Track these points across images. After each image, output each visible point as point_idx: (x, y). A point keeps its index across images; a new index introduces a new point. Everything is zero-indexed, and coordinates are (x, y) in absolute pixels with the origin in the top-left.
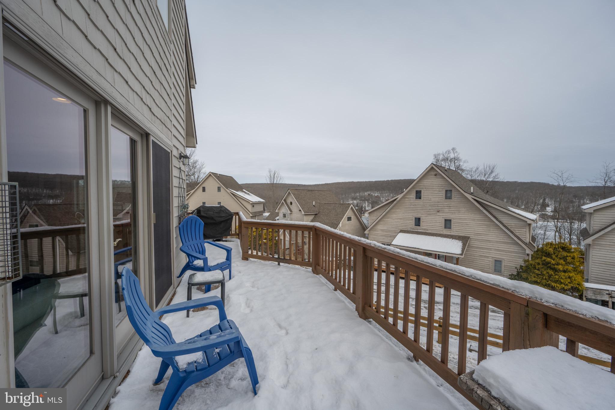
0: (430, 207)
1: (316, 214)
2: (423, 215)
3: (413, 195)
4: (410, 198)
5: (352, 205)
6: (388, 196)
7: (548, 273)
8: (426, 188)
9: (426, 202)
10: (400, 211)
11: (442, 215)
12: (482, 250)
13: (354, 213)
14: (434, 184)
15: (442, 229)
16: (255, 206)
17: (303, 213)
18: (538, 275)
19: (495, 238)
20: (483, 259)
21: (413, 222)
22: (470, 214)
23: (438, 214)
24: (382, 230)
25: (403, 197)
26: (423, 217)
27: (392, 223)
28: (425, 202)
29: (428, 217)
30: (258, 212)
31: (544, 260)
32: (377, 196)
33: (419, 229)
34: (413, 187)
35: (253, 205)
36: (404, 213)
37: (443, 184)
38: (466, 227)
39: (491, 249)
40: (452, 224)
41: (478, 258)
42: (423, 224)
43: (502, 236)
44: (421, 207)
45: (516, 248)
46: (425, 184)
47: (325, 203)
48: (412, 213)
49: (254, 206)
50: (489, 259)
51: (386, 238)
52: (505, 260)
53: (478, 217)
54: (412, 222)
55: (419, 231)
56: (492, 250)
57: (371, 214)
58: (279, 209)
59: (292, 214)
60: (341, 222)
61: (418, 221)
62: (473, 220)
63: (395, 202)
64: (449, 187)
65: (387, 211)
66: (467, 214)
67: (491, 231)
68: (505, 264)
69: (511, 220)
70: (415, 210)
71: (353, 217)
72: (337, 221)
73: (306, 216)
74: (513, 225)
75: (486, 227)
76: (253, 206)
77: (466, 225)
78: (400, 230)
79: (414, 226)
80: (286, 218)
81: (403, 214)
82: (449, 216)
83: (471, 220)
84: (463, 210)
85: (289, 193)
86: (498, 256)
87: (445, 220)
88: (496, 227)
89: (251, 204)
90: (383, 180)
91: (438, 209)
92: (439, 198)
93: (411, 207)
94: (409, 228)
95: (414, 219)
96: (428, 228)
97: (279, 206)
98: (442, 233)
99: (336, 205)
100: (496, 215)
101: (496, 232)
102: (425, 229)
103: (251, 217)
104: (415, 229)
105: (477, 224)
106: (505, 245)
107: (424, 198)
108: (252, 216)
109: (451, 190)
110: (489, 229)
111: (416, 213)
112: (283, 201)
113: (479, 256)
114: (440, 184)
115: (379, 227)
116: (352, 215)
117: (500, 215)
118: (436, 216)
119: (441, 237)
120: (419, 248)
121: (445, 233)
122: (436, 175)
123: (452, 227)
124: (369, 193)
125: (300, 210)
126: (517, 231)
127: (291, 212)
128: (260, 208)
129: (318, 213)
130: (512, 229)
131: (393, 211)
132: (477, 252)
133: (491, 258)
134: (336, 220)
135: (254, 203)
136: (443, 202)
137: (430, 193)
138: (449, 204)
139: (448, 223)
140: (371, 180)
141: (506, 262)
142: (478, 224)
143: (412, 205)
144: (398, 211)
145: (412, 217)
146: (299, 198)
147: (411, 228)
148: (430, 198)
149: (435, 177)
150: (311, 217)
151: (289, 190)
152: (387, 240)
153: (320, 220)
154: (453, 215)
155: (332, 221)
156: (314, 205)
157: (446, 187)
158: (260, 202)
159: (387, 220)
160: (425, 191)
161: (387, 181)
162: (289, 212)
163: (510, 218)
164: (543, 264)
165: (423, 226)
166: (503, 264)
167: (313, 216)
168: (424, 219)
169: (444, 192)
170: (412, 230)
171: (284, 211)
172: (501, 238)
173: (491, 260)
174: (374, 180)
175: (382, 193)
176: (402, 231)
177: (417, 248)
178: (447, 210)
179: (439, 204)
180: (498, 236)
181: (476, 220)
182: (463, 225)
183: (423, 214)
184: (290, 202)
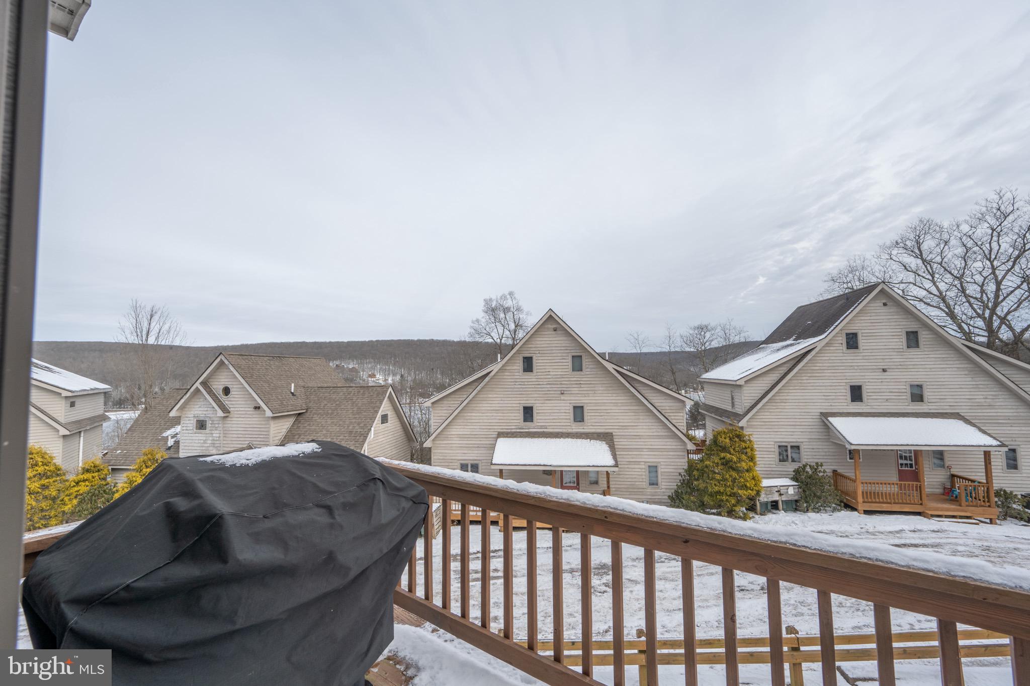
0: (548, 386)
1: (299, 414)
2: (537, 402)
3: (519, 365)
4: (513, 371)
5: (390, 389)
6: (373, 368)
7: (731, 476)
8: (541, 352)
9: (542, 377)
10: (495, 396)
11: (569, 398)
12: (630, 453)
13: (393, 406)
14: (554, 345)
15: (569, 424)
16: (79, 403)
17: (269, 413)
18: (719, 481)
19: (647, 431)
20: (633, 466)
21: (520, 415)
22: (610, 395)
23: (562, 398)
24: (461, 436)
25: (502, 370)
26: (538, 405)
27: (481, 421)
28: (539, 377)
29: (546, 405)
30: (89, 419)
31: (724, 458)
32: (353, 368)
33: (531, 427)
34: (518, 352)
35: (72, 400)
36: (503, 399)
37: (568, 345)
38: (606, 417)
39: (641, 450)
40: (586, 414)
41: (626, 466)
42: (538, 418)
43: (656, 427)
44: (533, 386)
45: (674, 444)
46: (538, 346)
47: (319, 385)
48: (519, 399)
49: (76, 403)
50: (640, 467)
51: (470, 452)
52: (662, 463)
53: (622, 398)
54: (518, 414)
55: (531, 430)
56: (645, 450)
57: (435, 406)
58: (182, 408)
59: (229, 419)
60: (372, 429)
61: (528, 413)
62: (615, 405)
63: (487, 379)
64: (578, 351)
65: (471, 397)
66: (607, 395)
67: (641, 421)
68: (663, 470)
69: (664, 401)
70: (523, 393)
71: (391, 415)
72: (362, 425)
73: (277, 421)
74: (667, 408)
75: (633, 414)
76: (72, 405)
77: (605, 414)
78: (497, 433)
79: (522, 424)
80: (207, 431)
81: (502, 402)
82: (579, 400)
83: (612, 405)
84: (601, 389)
85: (222, 363)
86: (652, 460)
87: (575, 407)
88: (647, 414)
89: (66, 397)
90: (363, 340)
91: (560, 389)
92: (563, 370)
93: (516, 386)
94: (513, 427)
95: (522, 409)
96: (547, 424)
97: (182, 401)
98: (570, 431)
99: (350, 389)
100: (646, 395)
101: (647, 421)
102: (541, 427)
103: (64, 436)
104: (524, 427)
105: (620, 411)
106: (660, 440)
107: (538, 371)
108: (67, 433)
109: (581, 357)
110: (637, 417)
111: (525, 399)
112: (197, 384)
113: (627, 463)
114: (564, 345)
115: (456, 430)
116: (388, 410)
117: (651, 395)
118: (560, 402)
119: (572, 438)
120: (546, 464)
121: (574, 431)
122: (555, 330)
123: (586, 418)
124: (338, 363)
125: (257, 408)
126: (673, 418)
127: (225, 415)
128: (94, 408)
129: (304, 411)
130: (666, 415)
131: (482, 396)
132: (625, 457)
133: (643, 463)
134: (359, 424)
135: (78, 394)
136: (569, 376)
137: (548, 361)
138: (579, 379)
139: (579, 413)
140: (340, 340)
141: (662, 467)
142: (623, 411)
143: (517, 384)
144: (490, 396)
145: (518, 405)
146: (252, 377)
147: (517, 427)
148: (548, 370)
149: (554, 333)
150: (287, 423)
151: (221, 357)
152: (471, 456)
153: (313, 427)
154: (585, 398)
155: (348, 427)
156: (292, 391)
157: (572, 351)
158: (95, 392)
159: (469, 414)
160: (540, 358)
161: (369, 341)
162: (220, 413)
163: (663, 398)
164: (723, 464)
165: (539, 421)
166: (660, 470)
167: (291, 421)
168: (540, 408)
169: (570, 359)
170: (518, 430)
171: (200, 413)
172: (654, 430)
173: (643, 467)
174: (345, 339)
175: (361, 363)
176: (501, 435)
177: (542, 464)
178: (575, 390)
179: (563, 379)
180: (650, 427)
181: (619, 405)
182: (602, 414)
183: (538, 399)
184: (222, 387)
